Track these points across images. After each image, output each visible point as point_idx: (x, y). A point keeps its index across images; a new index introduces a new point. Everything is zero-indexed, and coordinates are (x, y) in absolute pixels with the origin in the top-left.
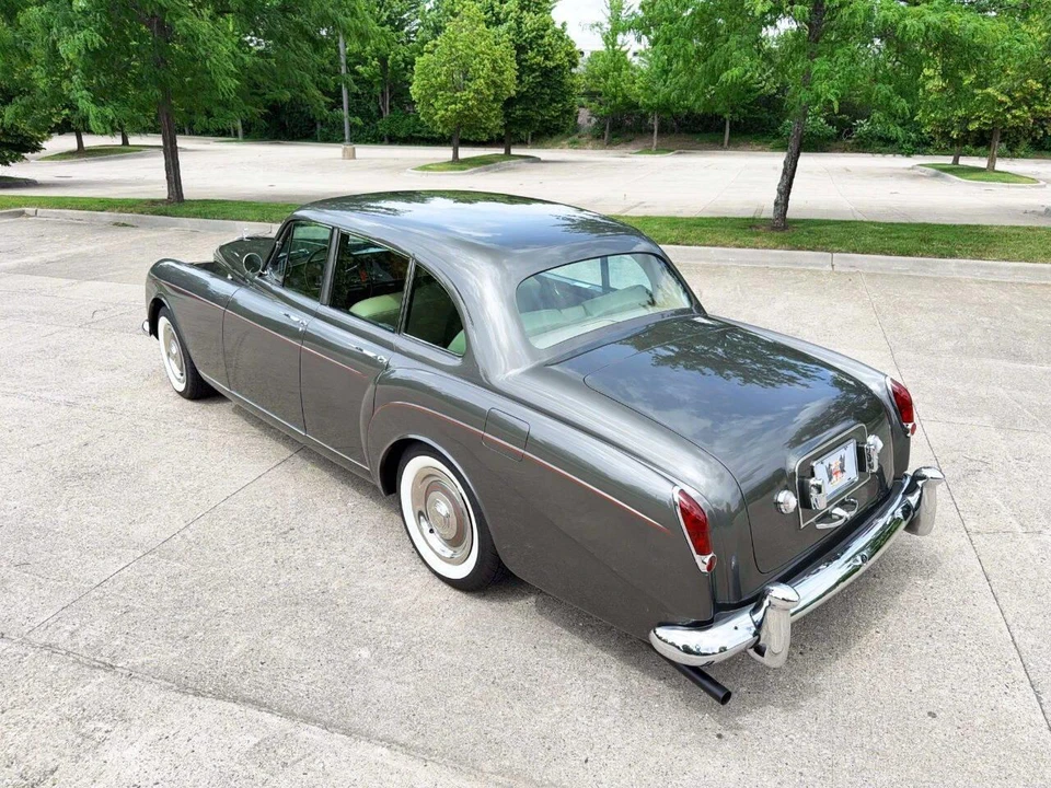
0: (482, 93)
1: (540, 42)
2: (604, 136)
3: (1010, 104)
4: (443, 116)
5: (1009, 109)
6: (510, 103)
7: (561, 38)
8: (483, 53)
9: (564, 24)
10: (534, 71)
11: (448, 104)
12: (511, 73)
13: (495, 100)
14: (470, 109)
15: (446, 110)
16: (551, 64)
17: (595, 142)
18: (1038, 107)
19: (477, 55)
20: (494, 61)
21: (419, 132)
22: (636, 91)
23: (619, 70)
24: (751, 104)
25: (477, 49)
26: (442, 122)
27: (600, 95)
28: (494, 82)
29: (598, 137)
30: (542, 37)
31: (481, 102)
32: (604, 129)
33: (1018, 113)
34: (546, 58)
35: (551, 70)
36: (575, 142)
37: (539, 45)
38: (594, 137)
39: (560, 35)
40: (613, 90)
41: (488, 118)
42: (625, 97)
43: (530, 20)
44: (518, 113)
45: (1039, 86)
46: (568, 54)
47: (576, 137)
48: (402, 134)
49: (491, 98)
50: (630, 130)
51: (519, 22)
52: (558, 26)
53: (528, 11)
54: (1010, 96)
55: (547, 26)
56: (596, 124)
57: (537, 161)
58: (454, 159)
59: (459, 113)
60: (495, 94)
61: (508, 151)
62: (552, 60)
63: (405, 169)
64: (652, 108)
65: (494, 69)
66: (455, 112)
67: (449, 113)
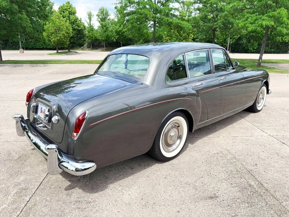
0: (65, 35)
1: (76, 23)
2: (90, 47)
4: (54, 40)
6: (71, 38)
7: (81, 22)
8: (64, 25)
9: (81, 19)
10: (75, 30)
11: (55, 37)
12: (71, 30)
13: (68, 37)
14: (62, 39)
15: (55, 39)
16: (80, 29)
17: (88, 49)
19: (62, 25)
20: (67, 27)
21: (36, 46)
22: (98, 36)
23: (93, 31)
24: (126, 40)
25: (62, 24)
26: (53, 42)
27: (88, 37)
28: (67, 32)
29: (89, 48)
30: (76, 22)
31: (65, 37)
32: (90, 45)
34: (78, 27)
35: (80, 30)
36: (83, 49)
37: (76, 24)
38: (88, 47)
40: (92, 35)
41: (66, 42)
42: (95, 37)
43: (72, 17)
44: (72, 41)
46: (83, 26)
47: (82, 48)
48: (30, 47)
49: (67, 36)
50: (97, 46)
51: (69, 17)
52: (80, 19)
53: (71, 15)
56: (88, 44)
57: (77, 53)
58: (57, 52)
59: (58, 40)
60: (68, 35)
61: (69, 51)
62: (80, 27)
63: (44, 55)
64: (103, 40)
65: (67, 29)
66: (57, 39)
67: (55, 40)
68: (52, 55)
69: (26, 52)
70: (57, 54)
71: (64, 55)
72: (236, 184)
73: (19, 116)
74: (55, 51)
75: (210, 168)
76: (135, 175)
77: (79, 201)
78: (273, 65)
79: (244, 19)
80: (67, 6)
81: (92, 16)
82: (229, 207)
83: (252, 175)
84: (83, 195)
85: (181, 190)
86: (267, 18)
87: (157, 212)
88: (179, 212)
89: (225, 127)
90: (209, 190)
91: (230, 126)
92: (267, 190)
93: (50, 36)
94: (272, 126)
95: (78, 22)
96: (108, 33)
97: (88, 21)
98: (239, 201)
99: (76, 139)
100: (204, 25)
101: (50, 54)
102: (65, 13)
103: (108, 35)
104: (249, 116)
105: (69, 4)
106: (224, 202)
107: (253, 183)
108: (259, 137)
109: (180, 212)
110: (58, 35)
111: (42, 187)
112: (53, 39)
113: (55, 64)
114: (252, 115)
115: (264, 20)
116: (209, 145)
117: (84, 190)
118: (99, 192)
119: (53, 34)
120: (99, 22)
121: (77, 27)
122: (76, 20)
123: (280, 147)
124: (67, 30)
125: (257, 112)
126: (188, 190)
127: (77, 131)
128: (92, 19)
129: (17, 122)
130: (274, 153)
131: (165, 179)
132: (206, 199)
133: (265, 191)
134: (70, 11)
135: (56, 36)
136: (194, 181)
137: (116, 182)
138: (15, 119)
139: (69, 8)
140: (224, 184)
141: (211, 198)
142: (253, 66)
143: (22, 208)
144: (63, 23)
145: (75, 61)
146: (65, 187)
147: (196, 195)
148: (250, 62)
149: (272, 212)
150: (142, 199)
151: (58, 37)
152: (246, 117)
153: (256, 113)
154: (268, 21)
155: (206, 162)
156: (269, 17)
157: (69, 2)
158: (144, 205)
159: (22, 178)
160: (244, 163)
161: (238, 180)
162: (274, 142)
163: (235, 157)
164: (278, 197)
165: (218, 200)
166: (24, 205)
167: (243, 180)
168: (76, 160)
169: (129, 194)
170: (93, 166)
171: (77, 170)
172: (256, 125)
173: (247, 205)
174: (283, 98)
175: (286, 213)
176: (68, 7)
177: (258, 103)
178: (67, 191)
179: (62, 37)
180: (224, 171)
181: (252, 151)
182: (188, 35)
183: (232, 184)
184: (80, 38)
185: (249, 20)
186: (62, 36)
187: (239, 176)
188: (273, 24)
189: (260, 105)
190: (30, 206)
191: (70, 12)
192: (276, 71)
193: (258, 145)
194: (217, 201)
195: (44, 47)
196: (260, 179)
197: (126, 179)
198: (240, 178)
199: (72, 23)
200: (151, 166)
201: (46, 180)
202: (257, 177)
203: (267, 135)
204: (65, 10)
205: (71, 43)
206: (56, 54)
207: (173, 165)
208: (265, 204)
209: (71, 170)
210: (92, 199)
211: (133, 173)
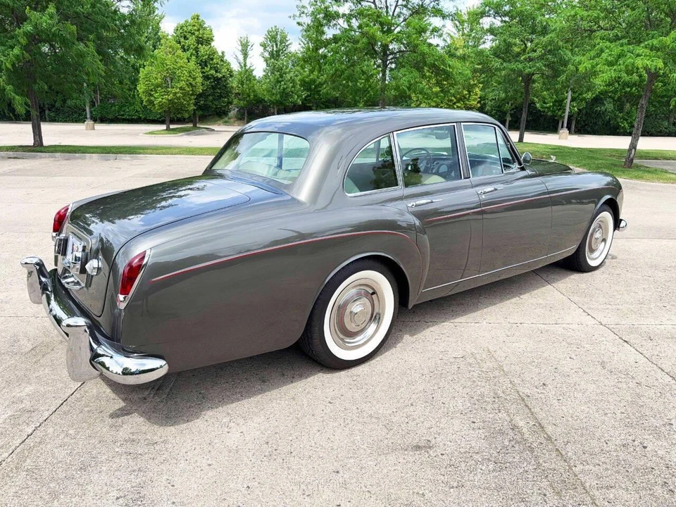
0: (185, 90)
1: (211, 62)
2: (243, 117)
3: (455, 101)
4: (160, 102)
5: (455, 103)
6: (200, 95)
7: (222, 61)
8: (183, 67)
9: (223, 53)
10: (210, 79)
11: (162, 96)
12: (199, 80)
13: (192, 95)
14: (178, 98)
16: (220, 75)
17: (239, 122)
18: (467, 102)
19: (179, 68)
20: (190, 72)
21: (123, 115)
22: (262, 90)
23: (250, 80)
24: (326, 102)
25: (179, 65)
26: (159, 106)
27: (239, 95)
28: (191, 84)
29: (241, 119)
30: (212, 59)
31: (184, 95)
32: (244, 114)
33: (459, 105)
34: (216, 72)
35: (220, 79)
36: (226, 122)
37: (212, 64)
38: (237, 118)
39: (222, 58)
40: (248, 91)
41: (188, 105)
42: (255, 96)
43: (203, 49)
44: (202, 102)
45: (467, 92)
46: (228, 70)
47: (226, 119)
48: (110, 117)
49: (191, 93)
50: (258, 115)
51: (197, 50)
52: (220, 54)
53: (202, 45)
54: (455, 97)
55: (214, 53)
56: (238, 111)
57: (213, 130)
58: (168, 129)
59: (170, 100)
60: (192, 90)
61: (195, 125)
62: (220, 72)
63: (137, 134)
64: (273, 103)
65: (190, 76)
66: (168, 100)
67: (164, 100)
68: (154, 134)
69: (101, 127)
70: (166, 134)
71: (182, 135)
72: (484, 422)
73: (35, 261)
74: (164, 127)
75: (436, 388)
76: (267, 393)
77: (133, 441)
78: (669, 164)
79: (593, 53)
80: (194, 25)
81: (249, 47)
82: (450, 469)
83: (526, 406)
84: (144, 429)
85: (357, 428)
86: (647, 51)
87: (290, 471)
88: (338, 472)
89: (500, 302)
90: (419, 432)
91: (514, 300)
92: (549, 438)
93: (152, 93)
94: (612, 303)
95: (215, 60)
96: (285, 86)
97: (241, 58)
98: (476, 457)
99: (122, 306)
100: (502, 67)
101: (151, 133)
102: (188, 39)
103: (284, 89)
104: (567, 279)
105: (198, 19)
106: (444, 457)
107: (521, 424)
108: (575, 326)
109: (341, 472)
110: (169, 90)
111: (64, 408)
112: (160, 99)
113: (157, 154)
114: (576, 277)
115: (638, 55)
116: (450, 339)
117: (149, 419)
118: (178, 424)
119: (159, 89)
120: (266, 60)
121: (213, 72)
122: (211, 57)
123: (615, 349)
124: (190, 79)
125: (588, 272)
126: (372, 430)
127: (125, 291)
128: (250, 53)
129: (30, 273)
130: (596, 363)
131: (330, 405)
132: (406, 450)
133: (544, 442)
134: (200, 36)
135: (165, 92)
136: (391, 412)
137: (222, 407)
138: (26, 267)
139: (199, 30)
140: (456, 422)
141: (418, 447)
142: (615, 165)
143: (13, 447)
144: (181, 62)
145: (201, 149)
146: (111, 412)
147: (386, 442)
148: (611, 156)
149: (545, 483)
150: (267, 443)
151: (169, 96)
152: (558, 280)
153: (585, 274)
154: (648, 58)
155: (432, 374)
156: (652, 48)
157: (198, 16)
158: (267, 454)
159: (29, 389)
160: (517, 381)
161: (491, 416)
162: (604, 339)
163: (501, 368)
164: (570, 454)
165: (431, 452)
166: (20, 441)
167: (503, 415)
168: (126, 353)
169: (242, 432)
170: (161, 367)
171: (126, 372)
172: (576, 299)
173: (491, 467)
174: (664, 242)
175: (576, 488)
176: (196, 28)
177: (592, 251)
178: (114, 420)
179: (178, 95)
180: (466, 396)
181: (545, 355)
182: (469, 92)
183: (474, 422)
184: (220, 97)
185: (604, 55)
186: (178, 93)
187: (496, 406)
188: (660, 64)
189: (596, 254)
190: (32, 444)
191: (200, 38)
192: (666, 179)
193: (564, 343)
194: (427, 456)
195: (140, 118)
196: (541, 415)
197: (245, 402)
198: (497, 411)
199: (203, 64)
200: (306, 378)
201: (77, 395)
202: (536, 410)
203: (594, 322)
204: (189, 32)
205: (200, 108)
206: (163, 132)
207: (355, 378)
208: (535, 467)
209: (115, 372)
210: (161, 437)
211: (262, 391)
